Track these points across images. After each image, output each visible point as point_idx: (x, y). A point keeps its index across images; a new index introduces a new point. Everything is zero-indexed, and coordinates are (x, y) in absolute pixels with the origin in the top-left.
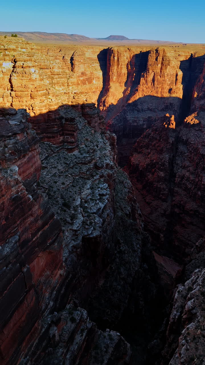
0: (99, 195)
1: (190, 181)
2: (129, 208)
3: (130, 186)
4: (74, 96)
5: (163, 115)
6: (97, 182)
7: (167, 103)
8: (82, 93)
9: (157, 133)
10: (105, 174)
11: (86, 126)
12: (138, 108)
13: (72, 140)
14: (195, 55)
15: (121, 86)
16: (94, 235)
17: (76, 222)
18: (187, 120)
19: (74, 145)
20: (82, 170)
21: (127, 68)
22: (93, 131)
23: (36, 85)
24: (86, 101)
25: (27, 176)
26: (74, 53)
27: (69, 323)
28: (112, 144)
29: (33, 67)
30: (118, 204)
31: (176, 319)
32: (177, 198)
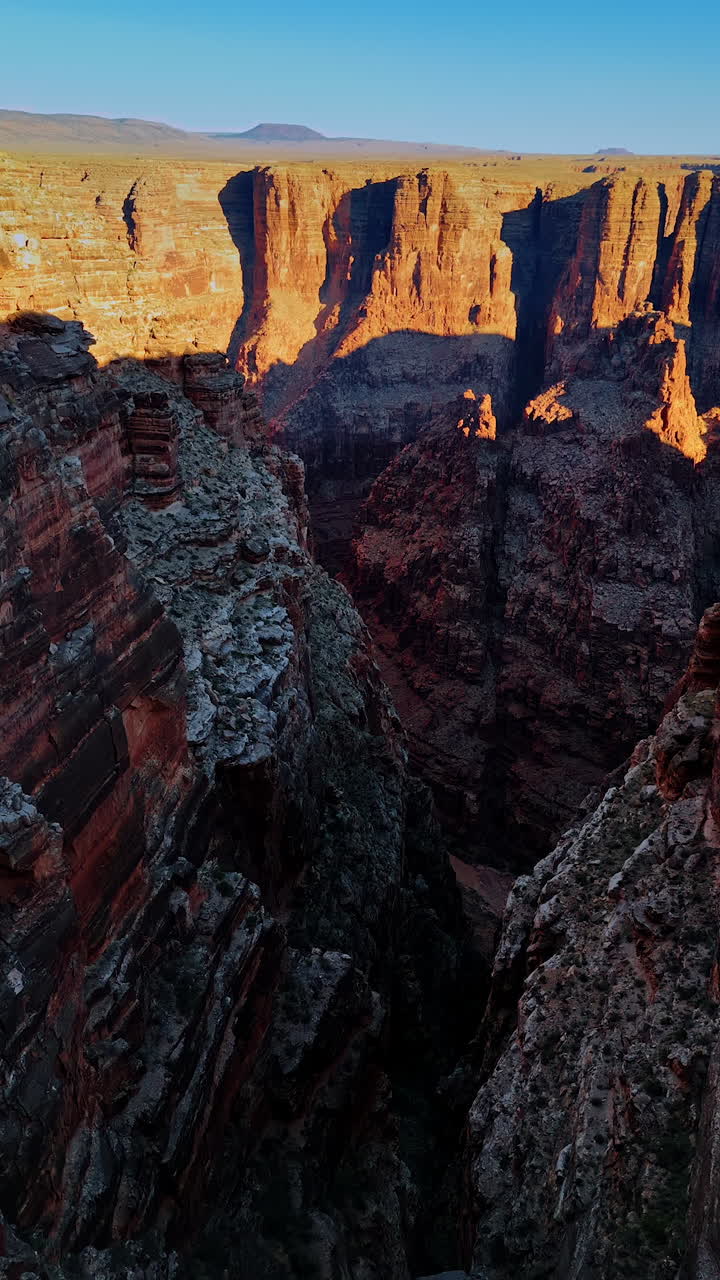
0: (261, 641)
1: (554, 611)
2: (358, 697)
3: (359, 627)
4: (151, 331)
5: (455, 398)
6: (252, 600)
7: (465, 358)
8: (179, 319)
9: (438, 455)
10: (276, 576)
11: (199, 429)
12: (370, 375)
13: (161, 467)
14: (550, 192)
15: (307, 300)
16: (254, 758)
17: (194, 718)
18: (534, 410)
19: (169, 483)
20: (201, 564)
21: (326, 238)
22: (224, 446)
23: (32, 289)
24: (196, 344)
25: (96, 489)
26: (135, 184)
27: (216, 897)
28: (290, 490)
29: (20, 227)
30: (321, 683)
31: (510, 962)
32: (514, 671)
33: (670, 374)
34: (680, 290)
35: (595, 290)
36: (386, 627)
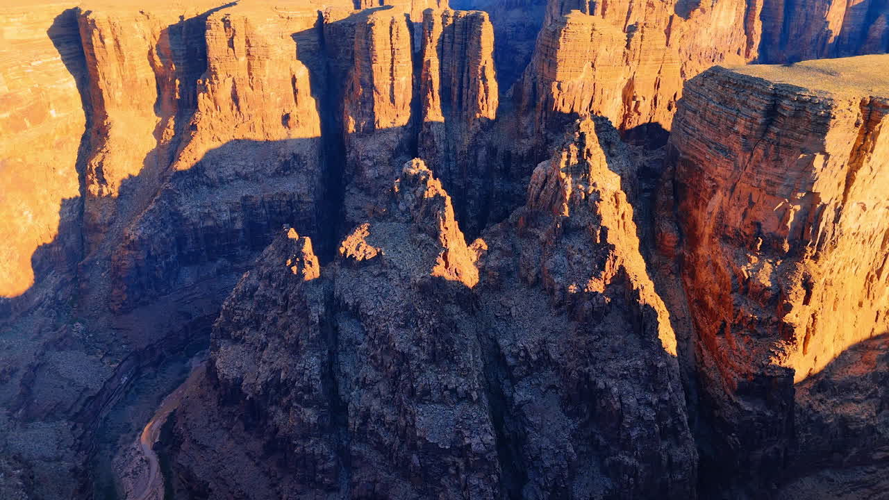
1: (387, 425)
7: (284, 156)
9: (274, 285)
12: (208, 178)
14: (328, 15)
15: (143, 115)
18: (346, 250)
21: (152, 64)
32: (362, 476)
33: (444, 224)
34: (433, 95)
35: (373, 99)
36: (251, 434)
